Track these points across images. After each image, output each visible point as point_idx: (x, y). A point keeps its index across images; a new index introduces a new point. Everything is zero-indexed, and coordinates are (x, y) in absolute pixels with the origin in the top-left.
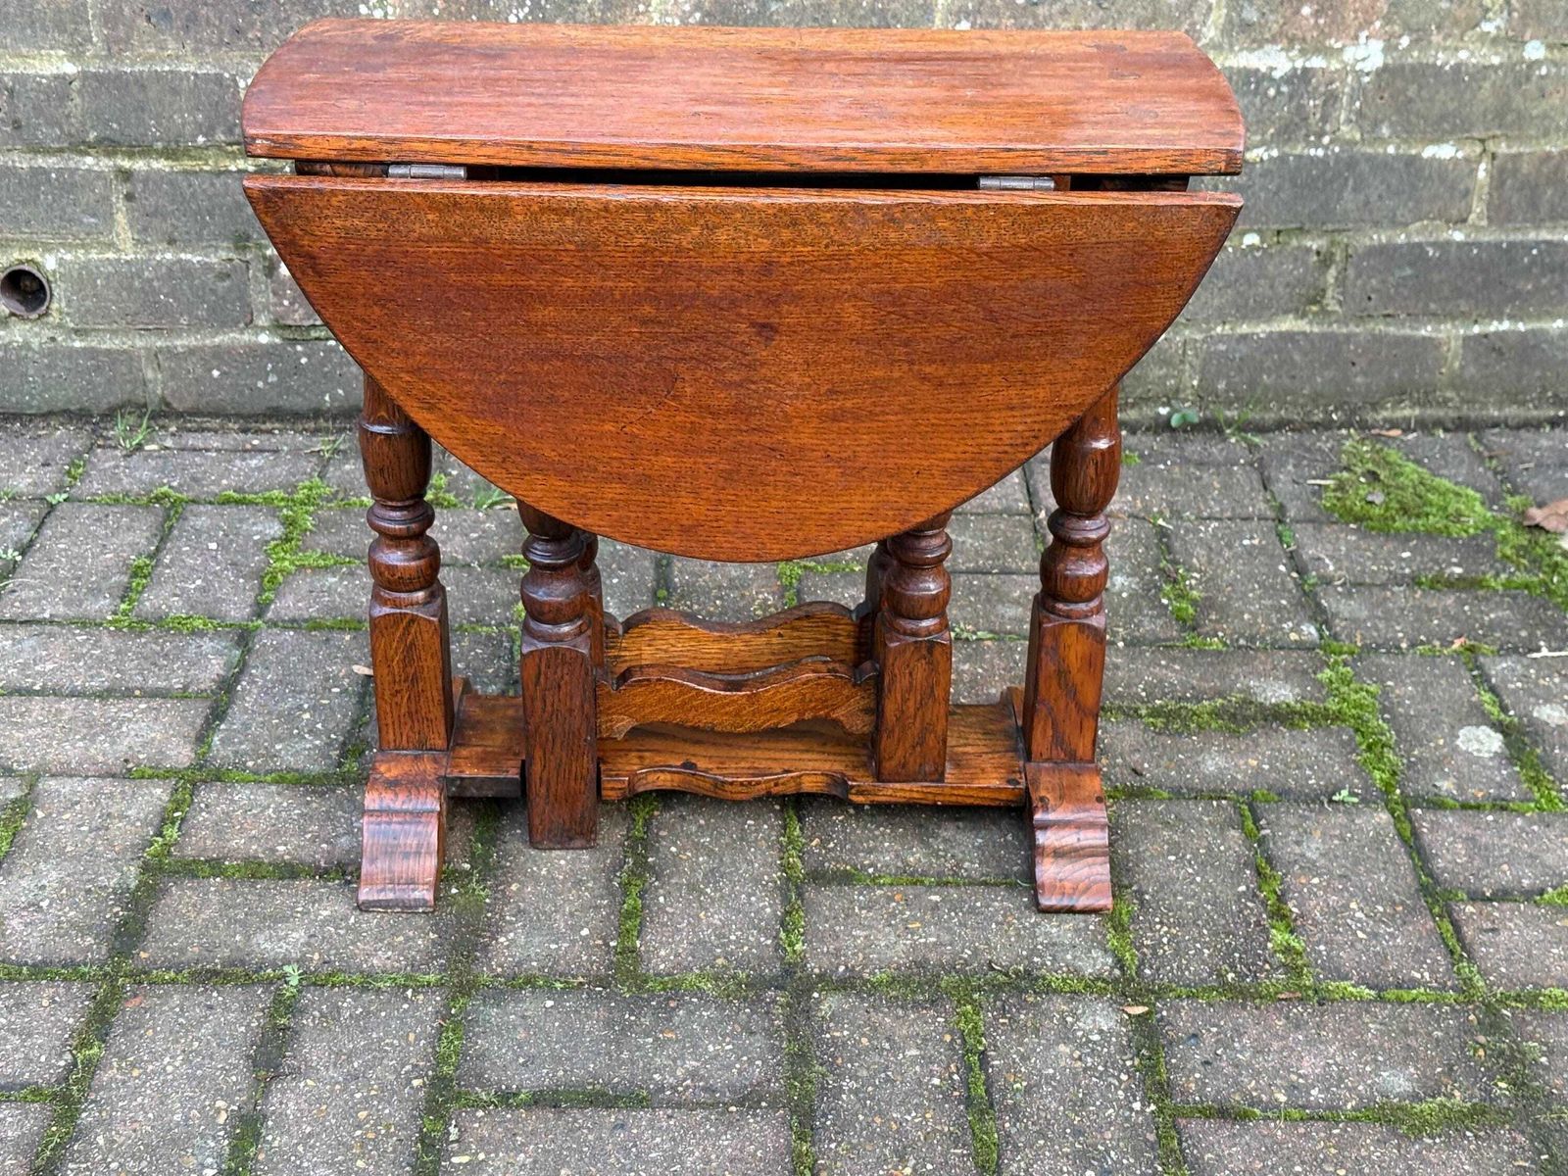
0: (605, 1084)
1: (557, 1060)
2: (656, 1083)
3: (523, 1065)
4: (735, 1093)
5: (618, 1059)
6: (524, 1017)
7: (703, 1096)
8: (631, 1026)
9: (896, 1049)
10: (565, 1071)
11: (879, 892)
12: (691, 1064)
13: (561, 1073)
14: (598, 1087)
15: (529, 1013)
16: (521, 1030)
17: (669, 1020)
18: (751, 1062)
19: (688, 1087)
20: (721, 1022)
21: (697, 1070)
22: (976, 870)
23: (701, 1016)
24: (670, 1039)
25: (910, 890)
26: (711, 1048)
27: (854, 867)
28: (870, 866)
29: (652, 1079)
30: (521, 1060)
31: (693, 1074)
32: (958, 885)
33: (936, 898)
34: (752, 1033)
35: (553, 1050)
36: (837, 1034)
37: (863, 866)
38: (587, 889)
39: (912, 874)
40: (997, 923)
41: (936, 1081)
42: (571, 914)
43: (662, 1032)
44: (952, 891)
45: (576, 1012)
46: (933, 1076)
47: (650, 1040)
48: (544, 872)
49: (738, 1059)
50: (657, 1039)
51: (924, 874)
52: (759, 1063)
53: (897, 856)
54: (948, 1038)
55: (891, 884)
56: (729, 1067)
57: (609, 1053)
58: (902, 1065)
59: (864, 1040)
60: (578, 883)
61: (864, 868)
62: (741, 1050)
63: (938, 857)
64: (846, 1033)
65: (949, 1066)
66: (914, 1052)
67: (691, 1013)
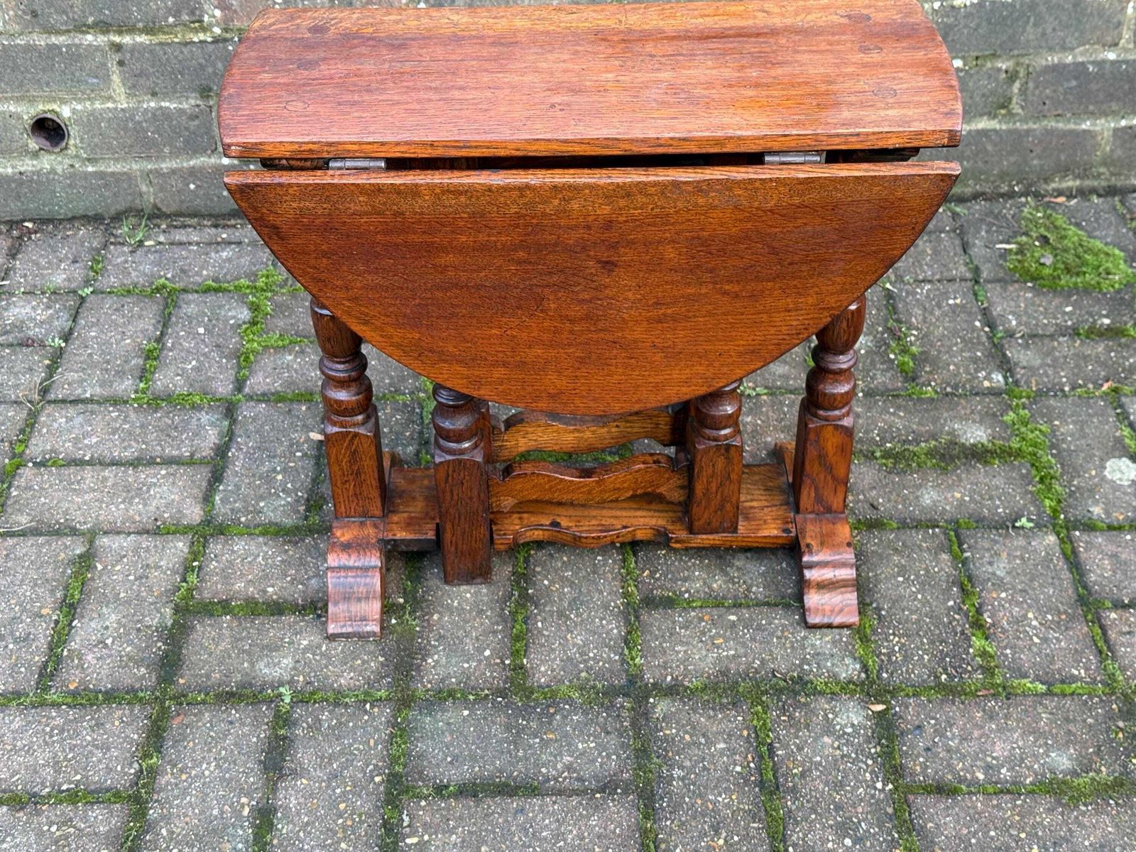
0: (508, 777)
1: (473, 758)
2: (543, 775)
3: (451, 762)
4: (598, 782)
5: (516, 756)
6: (449, 724)
7: (576, 785)
8: (523, 729)
9: (710, 743)
10: (480, 767)
11: (693, 614)
12: (567, 759)
13: (477, 769)
14: (503, 779)
15: (451, 721)
16: (447, 734)
17: (550, 723)
18: (608, 756)
19: (565, 778)
20: (586, 725)
21: (571, 764)
22: (761, 593)
23: (572, 719)
24: (551, 740)
25: (715, 612)
26: (580, 746)
27: (674, 593)
28: (687, 591)
29: (540, 772)
30: (449, 759)
31: (569, 768)
32: (748, 607)
33: (733, 618)
34: (608, 733)
35: (470, 750)
36: (668, 732)
37: (680, 592)
38: (487, 617)
39: (716, 598)
40: (778, 638)
41: (738, 769)
42: (477, 639)
43: (545, 734)
44: (744, 611)
45: (485, 719)
46: (736, 765)
47: (538, 740)
48: (456, 604)
49: (600, 754)
50: (542, 739)
51: (724, 598)
52: (614, 757)
53: (705, 583)
54: (745, 733)
55: (701, 607)
56: (594, 761)
57: (509, 752)
58: (714, 756)
59: (687, 737)
60: (481, 612)
61: (682, 593)
62: (601, 747)
63: (734, 583)
64: (674, 731)
65: (747, 757)
66: (722, 745)
67: (565, 717)
